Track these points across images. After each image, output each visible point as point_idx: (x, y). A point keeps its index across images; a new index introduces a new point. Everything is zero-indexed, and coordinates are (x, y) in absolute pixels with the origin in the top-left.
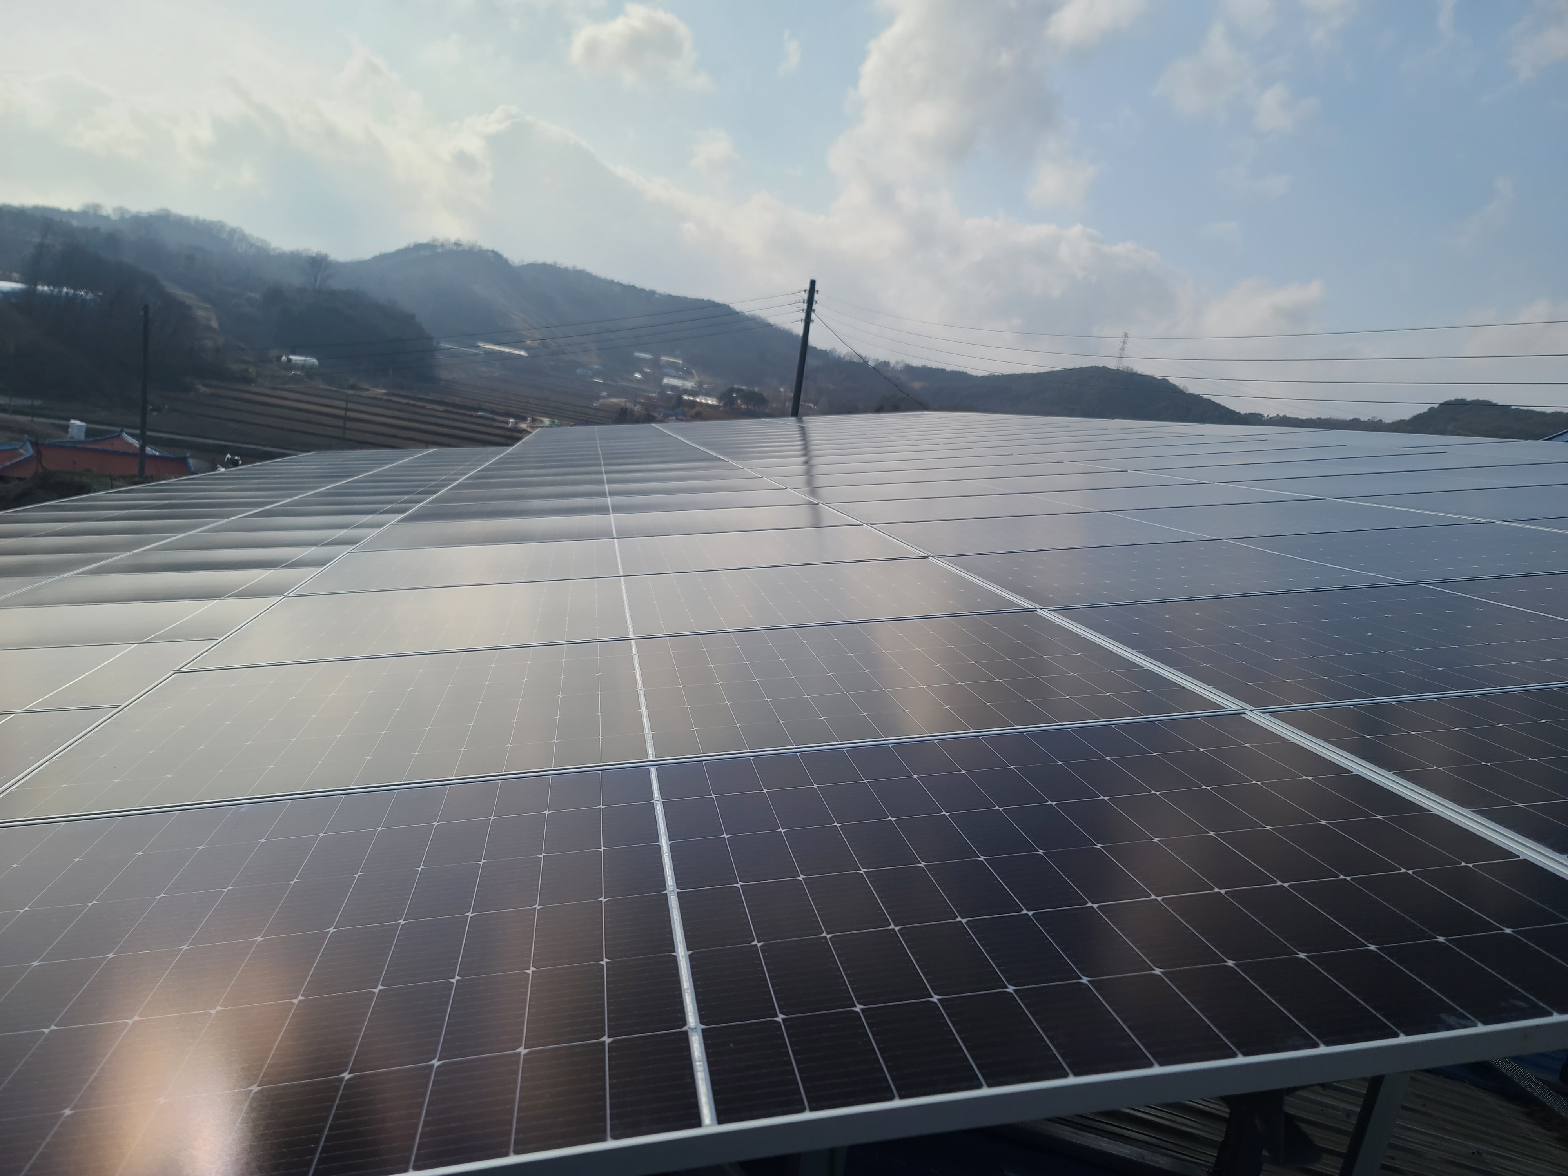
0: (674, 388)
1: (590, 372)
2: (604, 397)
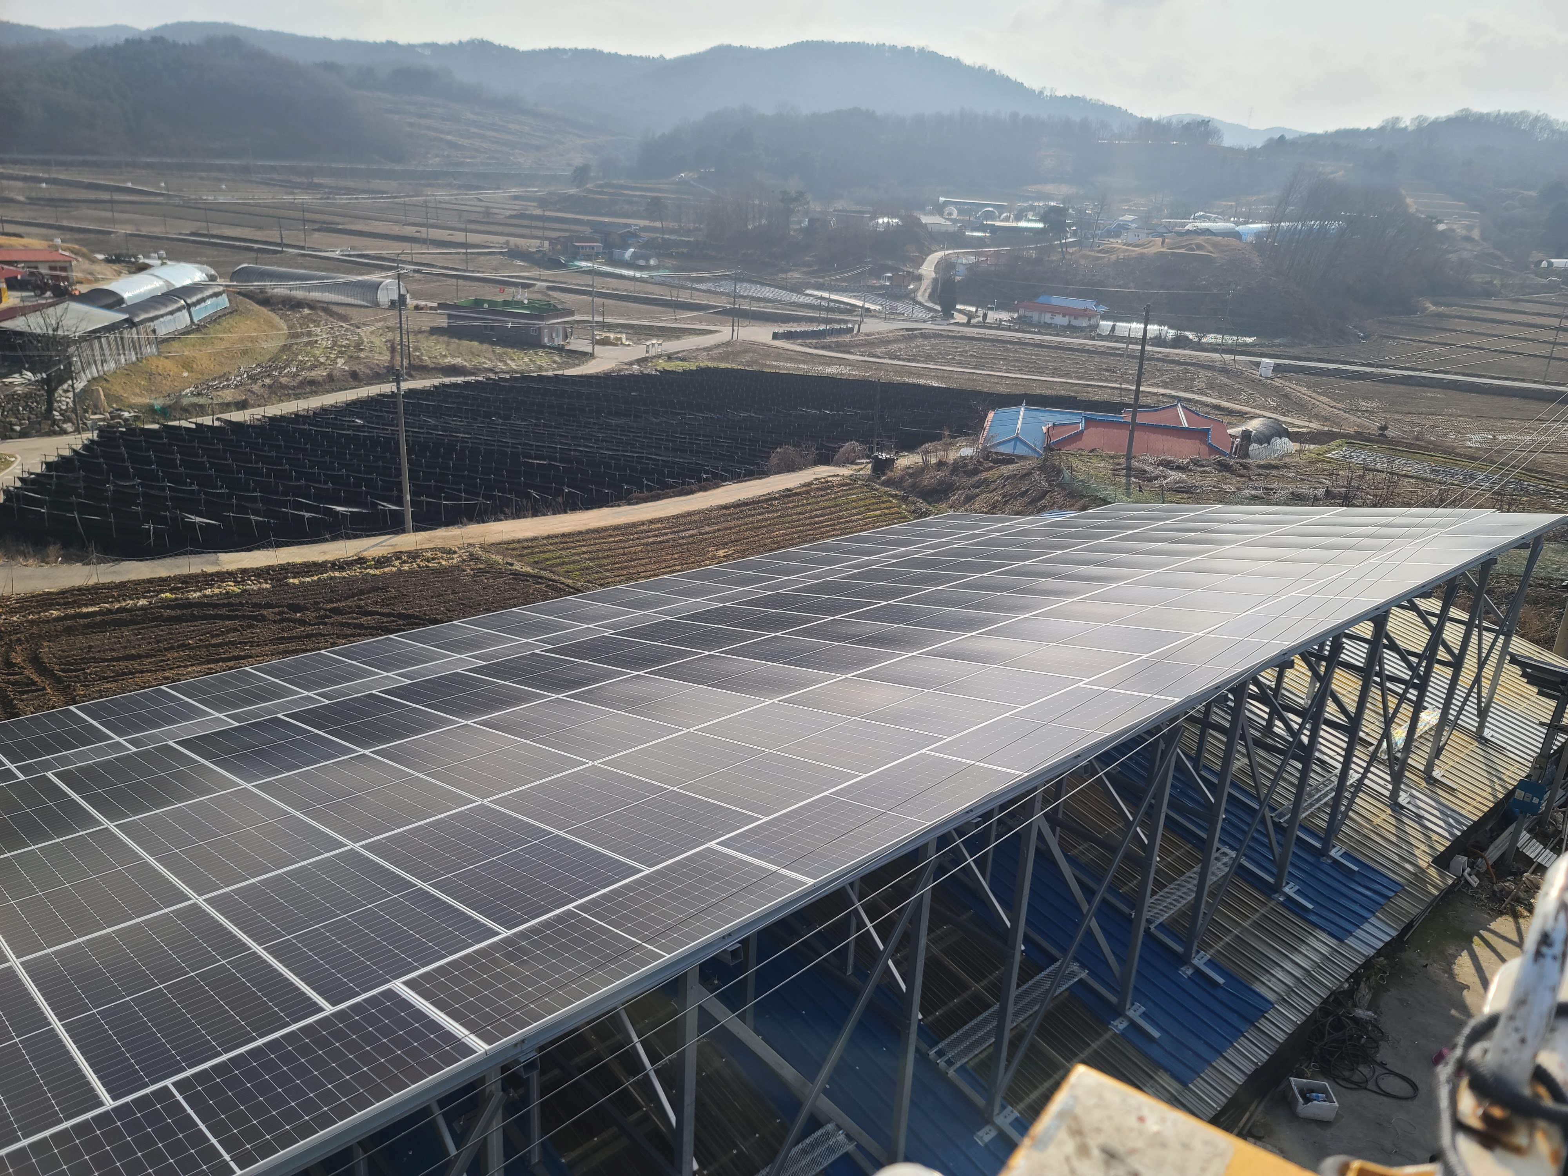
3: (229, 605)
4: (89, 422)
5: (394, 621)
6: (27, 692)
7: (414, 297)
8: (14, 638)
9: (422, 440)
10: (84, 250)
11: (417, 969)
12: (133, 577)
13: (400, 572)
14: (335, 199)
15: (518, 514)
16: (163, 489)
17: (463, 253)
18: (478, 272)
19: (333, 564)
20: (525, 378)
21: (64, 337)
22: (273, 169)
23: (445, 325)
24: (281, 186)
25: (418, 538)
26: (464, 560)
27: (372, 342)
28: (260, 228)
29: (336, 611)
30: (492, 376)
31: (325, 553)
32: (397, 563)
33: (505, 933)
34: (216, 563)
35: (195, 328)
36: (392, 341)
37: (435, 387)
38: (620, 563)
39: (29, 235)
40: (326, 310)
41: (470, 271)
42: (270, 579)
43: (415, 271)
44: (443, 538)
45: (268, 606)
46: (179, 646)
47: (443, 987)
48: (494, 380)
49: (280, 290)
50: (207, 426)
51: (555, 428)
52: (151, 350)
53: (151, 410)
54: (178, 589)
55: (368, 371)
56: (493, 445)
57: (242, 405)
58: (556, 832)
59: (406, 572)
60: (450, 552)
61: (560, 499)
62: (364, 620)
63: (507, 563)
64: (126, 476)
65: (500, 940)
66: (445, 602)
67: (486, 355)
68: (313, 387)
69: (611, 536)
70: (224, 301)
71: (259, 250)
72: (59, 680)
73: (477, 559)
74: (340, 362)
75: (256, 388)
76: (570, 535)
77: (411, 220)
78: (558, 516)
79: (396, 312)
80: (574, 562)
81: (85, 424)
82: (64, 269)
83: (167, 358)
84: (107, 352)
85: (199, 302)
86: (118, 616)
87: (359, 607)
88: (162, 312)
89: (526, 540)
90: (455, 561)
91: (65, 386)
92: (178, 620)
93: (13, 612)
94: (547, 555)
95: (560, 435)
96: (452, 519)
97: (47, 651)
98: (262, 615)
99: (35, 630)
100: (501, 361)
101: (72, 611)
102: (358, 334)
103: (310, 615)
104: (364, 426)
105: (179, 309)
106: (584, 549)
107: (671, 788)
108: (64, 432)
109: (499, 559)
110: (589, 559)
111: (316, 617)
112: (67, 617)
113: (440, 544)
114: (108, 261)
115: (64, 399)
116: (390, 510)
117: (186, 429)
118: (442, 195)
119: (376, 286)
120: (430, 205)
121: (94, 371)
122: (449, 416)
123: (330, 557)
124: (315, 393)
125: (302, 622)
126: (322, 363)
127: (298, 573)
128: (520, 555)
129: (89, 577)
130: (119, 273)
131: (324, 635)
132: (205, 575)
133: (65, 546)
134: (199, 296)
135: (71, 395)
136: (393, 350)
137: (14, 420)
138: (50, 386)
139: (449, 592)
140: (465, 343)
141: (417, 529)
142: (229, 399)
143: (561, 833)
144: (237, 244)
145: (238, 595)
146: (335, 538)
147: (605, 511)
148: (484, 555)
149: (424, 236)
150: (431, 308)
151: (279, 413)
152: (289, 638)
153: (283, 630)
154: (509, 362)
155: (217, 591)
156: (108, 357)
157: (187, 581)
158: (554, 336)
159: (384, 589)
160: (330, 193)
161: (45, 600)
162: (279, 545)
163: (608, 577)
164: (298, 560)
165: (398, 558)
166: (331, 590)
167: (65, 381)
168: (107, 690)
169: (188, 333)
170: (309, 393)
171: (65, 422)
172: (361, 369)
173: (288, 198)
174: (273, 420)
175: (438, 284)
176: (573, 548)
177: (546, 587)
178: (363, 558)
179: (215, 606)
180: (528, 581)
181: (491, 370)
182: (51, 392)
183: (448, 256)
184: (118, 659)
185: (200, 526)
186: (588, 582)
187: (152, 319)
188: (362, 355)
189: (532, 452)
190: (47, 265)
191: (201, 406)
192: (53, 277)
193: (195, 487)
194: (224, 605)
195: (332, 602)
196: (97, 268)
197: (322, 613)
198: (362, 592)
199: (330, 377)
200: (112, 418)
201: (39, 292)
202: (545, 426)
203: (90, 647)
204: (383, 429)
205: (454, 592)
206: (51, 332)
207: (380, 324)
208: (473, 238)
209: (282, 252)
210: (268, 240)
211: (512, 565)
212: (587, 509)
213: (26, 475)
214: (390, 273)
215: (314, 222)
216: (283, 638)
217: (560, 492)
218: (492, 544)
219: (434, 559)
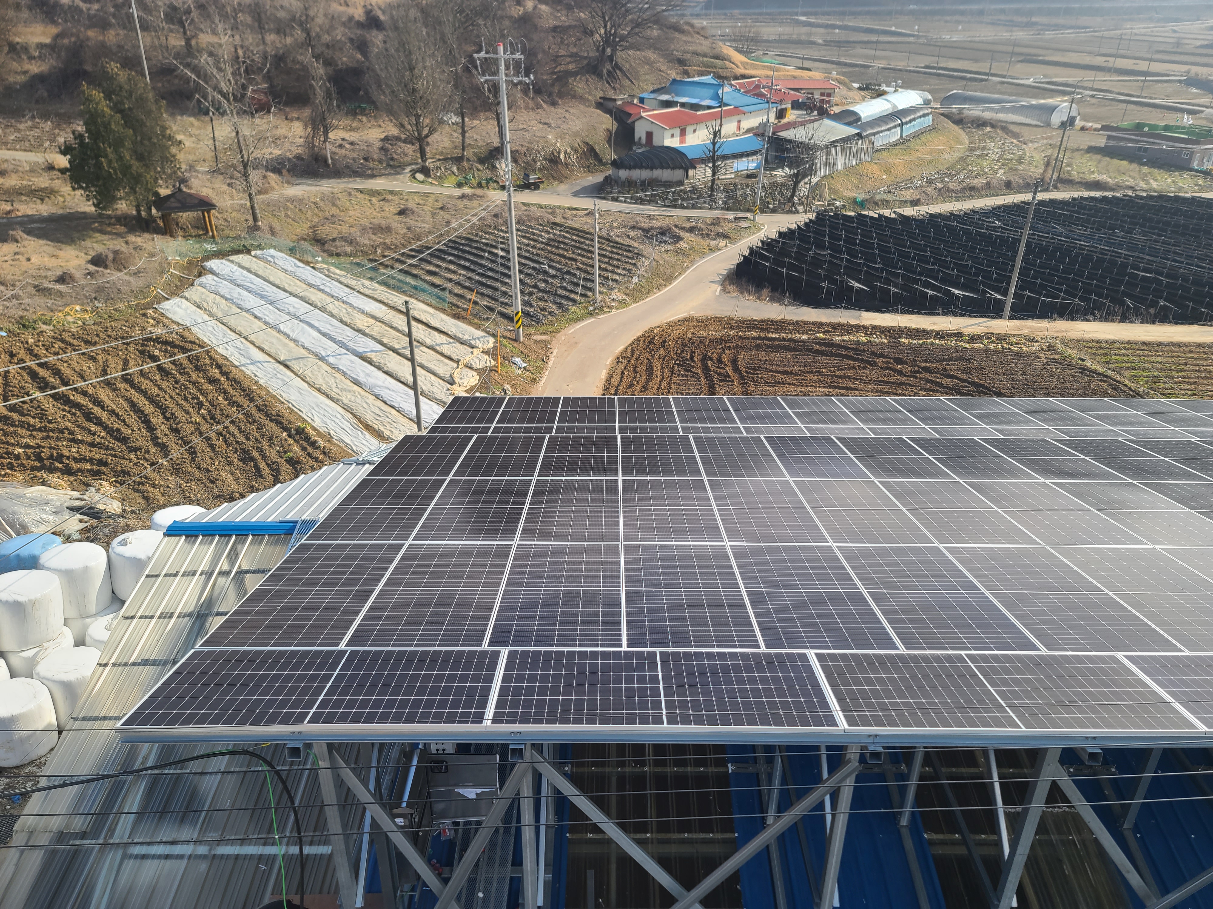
3: (856, 349)
4: (814, 207)
5: (967, 387)
6: (724, 381)
7: (1084, 119)
8: (727, 345)
9: (1044, 243)
10: (847, 80)
11: (829, 648)
12: (806, 318)
13: (986, 350)
14: (1044, 34)
15: (1107, 318)
16: (842, 259)
17: (1142, 81)
18: (1151, 98)
19: (938, 333)
20: (1161, 197)
21: (815, 145)
22: (1003, 11)
23: (1103, 145)
24: (1005, 25)
25: (1010, 324)
26: (1042, 349)
27: (1032, 157)
28: (976, 61)
29: (927, 370)
30: (1130, 193)
31: (934, 324)
32: (986, 342)
33: (902, 650)
34: (858, 318)
35: (903, 141)
36: (1049, 157)
37: (1074, 199)
38: (1192, 378)
39: (817, 69)
40: (1004, 129)
41: (1142, 97)
42: (890, 337)
43: (1093, 96)
44: (1031, 328)
45: (881, 356)
46: (816, 372)
47: (839, 669)
48: (1130, 196)
49: (973, 111)
50: (885, 217)
51: (1173, 245)
52: (866, 157)
53: (855, 202)
54: (828, 332)
55: (1021, 182)
56: (1107, 255)
57: (915, 203)
58: (983, 589)
59: (991, 350)
60: (1034, 340)
61: (1152, 311)
62: (945, 381)
63: (1080, 358)
64: (823, 248)
65: (896, 655)
66: (1013, 380)
67: (1132, 174)
68: (972, 191)
69: (1191, 352)
70: (929, 120)
71: (971, 79)
72: (743, 378)
73: (1054, 350)
74: (1001, 172)
75: (929, 190)
76: (1149, 344)
77: (1104, 51)
78: (1145, 325)
79: (1061, 132)
80: (1144, 369)
81: (811, 207)
82: (829, 95)
83: (876, 163)
84: (838, 157)
85: (910, 121)
86: (787, 343)
87: (945, 370)
88: (883, 128)
89: (1106, 342)
90: (1034, 349)
91: (806, 180)
92: (821, 353)
93: (732, 328)
94: (1120, 358)
95: (1175, 253)
96: (1046, 313)
97: (743, 357)
98: (875, 362)
99: (740, 343)
100: (1143, 180)
101: (763, 335)
102: (1023, 150)
103: (907, 369)
104: (999, 227)
105: (895, 127)
106: (1159, 359)
107: (1106, 591)
108: (797, 212)
109: (1074, 353)
110: (1161, 369)
111: (911, 371)
112: (759, 338)
113: (1026, 332)
114: (860, 89)
115: (803, 188)
116: (995, 299)
117: (872, 218)
118: (1139, 28)
119: (1052, 109)
120: (1124, 37)
121: (826, 171)
122: (1077, 225)
123: (937, 328)
124: (972, 197)
125: (900, 373)
126: (985, 173)
127: (910, 335)
128: (1094, 354)
129: (780, 313)
130: (864, 99)
131: (911, 386)
132: (848, 325)
133: (773, 290)
134: (912, 117)
135: (808, 186)
136: (1048, 164)
137: (770, 200)
138: (797, 179)
139: (1020, 372)
140: (1116, 162)
141: (1011, 318)
142: (908, 198)
143: (987, 593)
144: (956, 74)
145: (865, 344)
146: (945, 314)
147: (1195, 328)
148: (1061, 348)
149: (1110, 65)
150: (1095, 129)
151: (938, 211)
152: (887, 382)
153: (885, 375)
154: (1152, 181)
155: (852, 338)
156: (838, 161)
157: (836, 327)
158: (1205, 160)
159: (969, 360)
160: (1041, 30)
161: (751, 324)
162: (903, 312)
163: (1173, 389)
164: (913, 326)
165: (989, 338)
166: (929, 354)
167: (807, 176)
168: (766, 391)
169: (896, 145)
170: (968, 197)
171: (799, 205)
172: (1015, 179)
173: (1006, 35)
174: (933, 217)
175: (1109, 108)
176: (1148, 356)
177: (1108, 385)
178: (961, 333)
179: (847, 348)
180: (1093, 377)
181: (1132, 188)
182: (796, 183)
183: (1127, 84)
184: (779, 372)
185: (856, 290)
186: (1152, 389)
187: (874, 134)
188: (1020, 168)
189: (1141, 265)
190: (819, 92)
191: (887, 201)
192: (822, 101)
193: (862, 261)
194: (853, 349)
195: (926, 362)
196: (851, 94)
197: (916, 368)
198: (951, 359)
199: (988, 185)
200: (829, 205)
201: (809, 111)
202: (1164, 242)
203: (766, 360)
204: (1015, 231)
205: (1023, 374)
206: (807, 141)
207: (1045, 142)
208: (1156, 67)
209: (986, 80)
210: (980, 70)
211: (1083, 360)
212: (1176, 323)
213: (765, 239)
214: (1065, 98)
215: (1020, 54)
216: (883, 381)
217: (1154, 304)
218: (1073, 340)
219: (1017, 344)
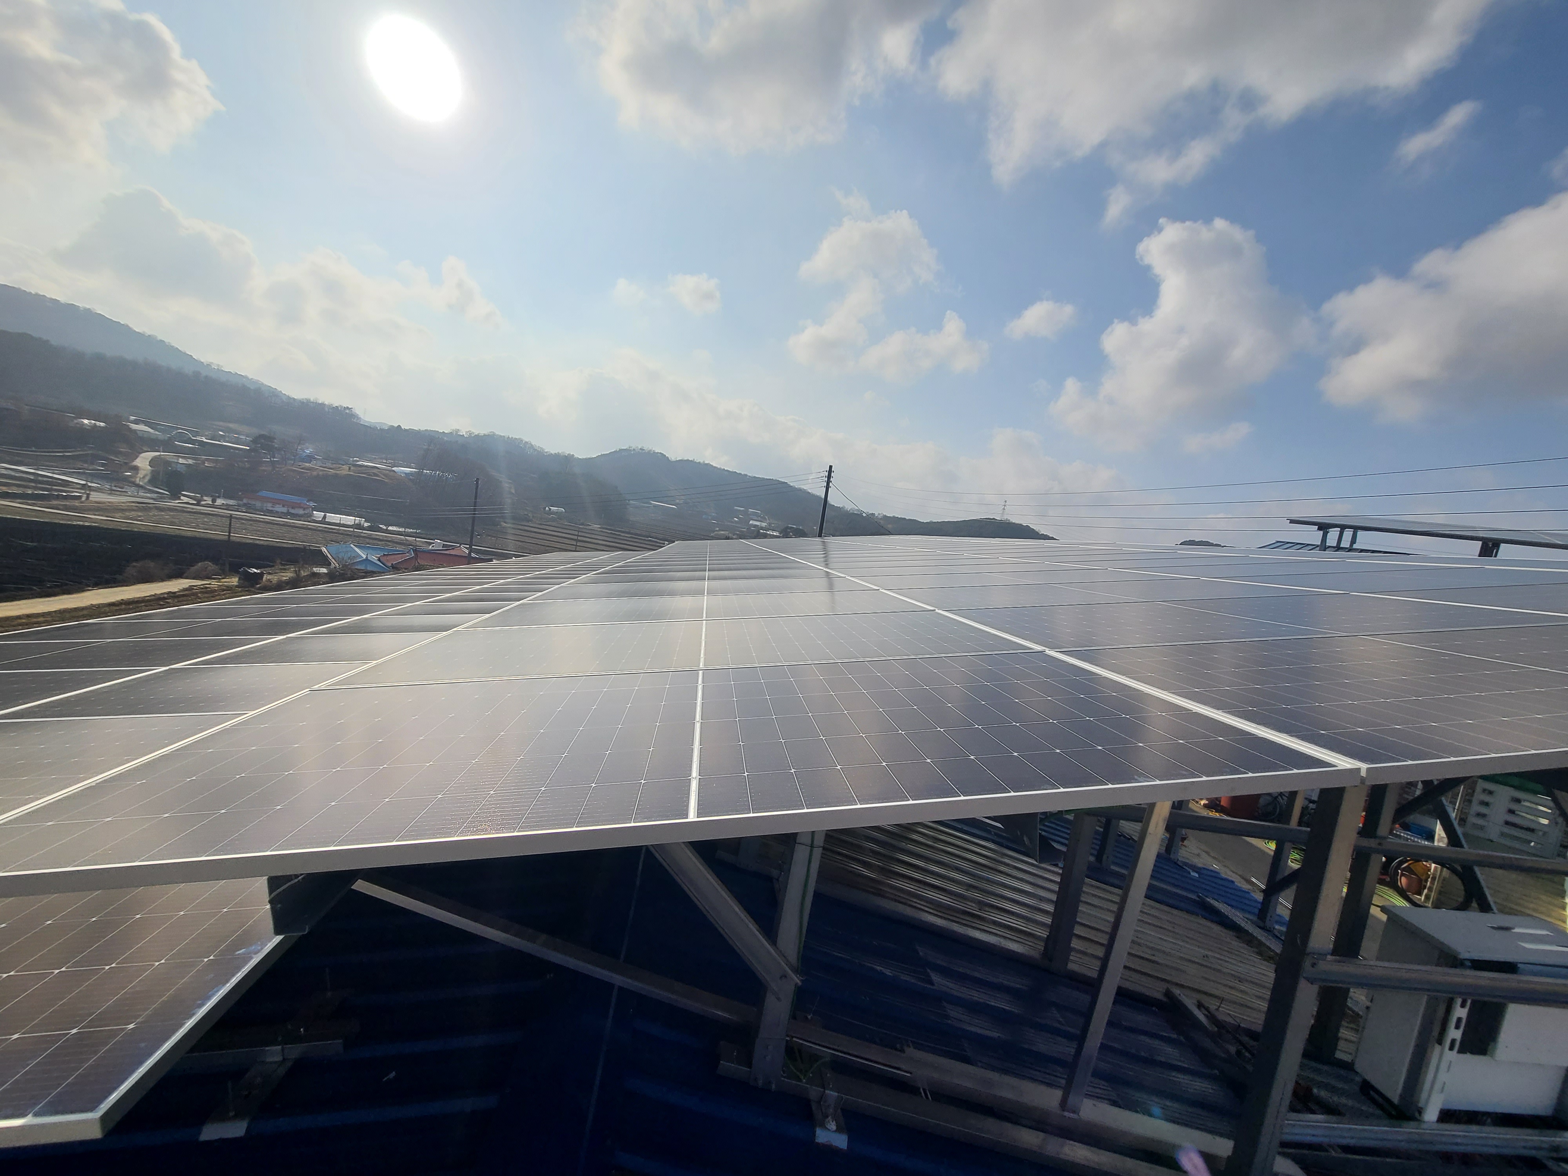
0: (755, 526)
1: (710, 517)
2: (717, 531)
